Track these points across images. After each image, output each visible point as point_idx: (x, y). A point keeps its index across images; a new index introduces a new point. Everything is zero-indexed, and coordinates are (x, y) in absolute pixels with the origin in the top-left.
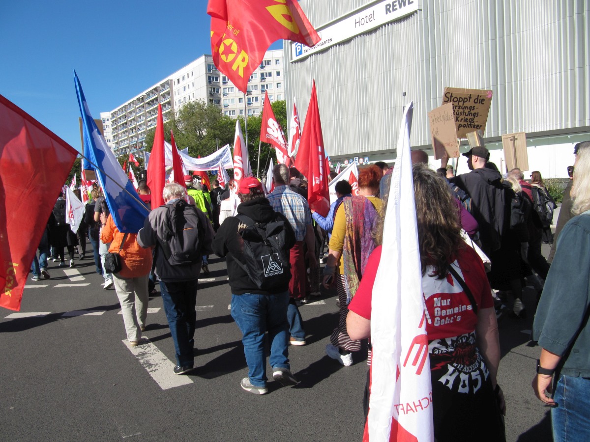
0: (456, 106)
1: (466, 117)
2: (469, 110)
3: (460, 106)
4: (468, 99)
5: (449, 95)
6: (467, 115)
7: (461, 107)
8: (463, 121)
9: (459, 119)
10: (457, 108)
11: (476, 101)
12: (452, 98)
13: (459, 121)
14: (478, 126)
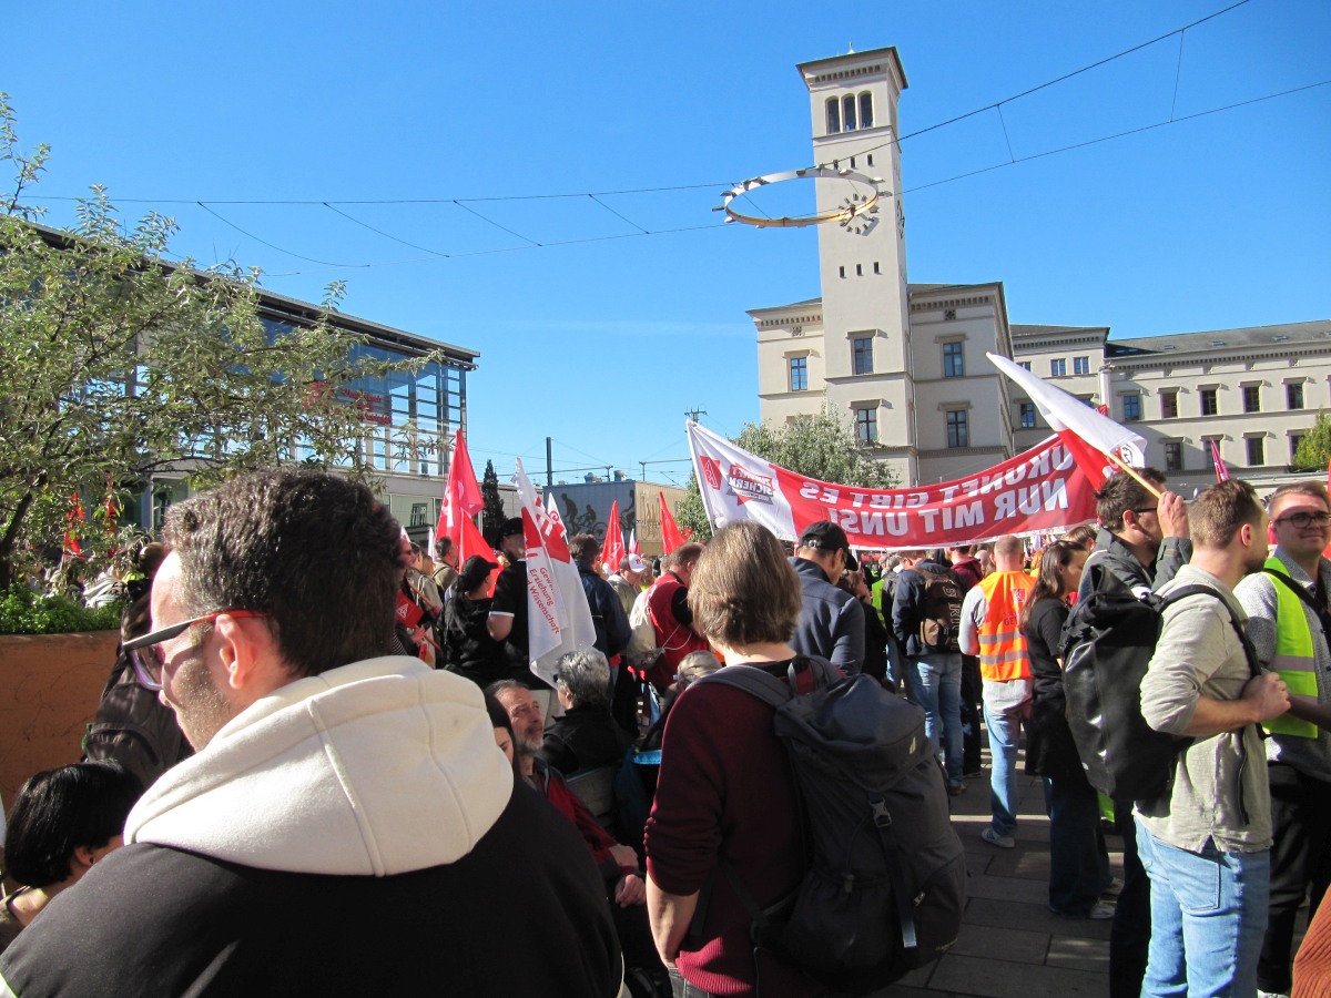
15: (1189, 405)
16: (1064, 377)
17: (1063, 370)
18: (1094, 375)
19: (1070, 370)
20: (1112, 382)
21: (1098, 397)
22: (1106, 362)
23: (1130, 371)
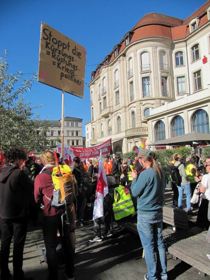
0: (56, 50)
1: (67, 67)
2: (69, 60)
3: (60, 51)
4: (67, 46)
5: (48, 33)
6: (68, 65)
7: (61, 53)
8: (64, 69)
9: (61, 66)
10: (57, 52)
11: (74, 52)
12: (52, 38)
13: (60, 68)
14: (78, 81)
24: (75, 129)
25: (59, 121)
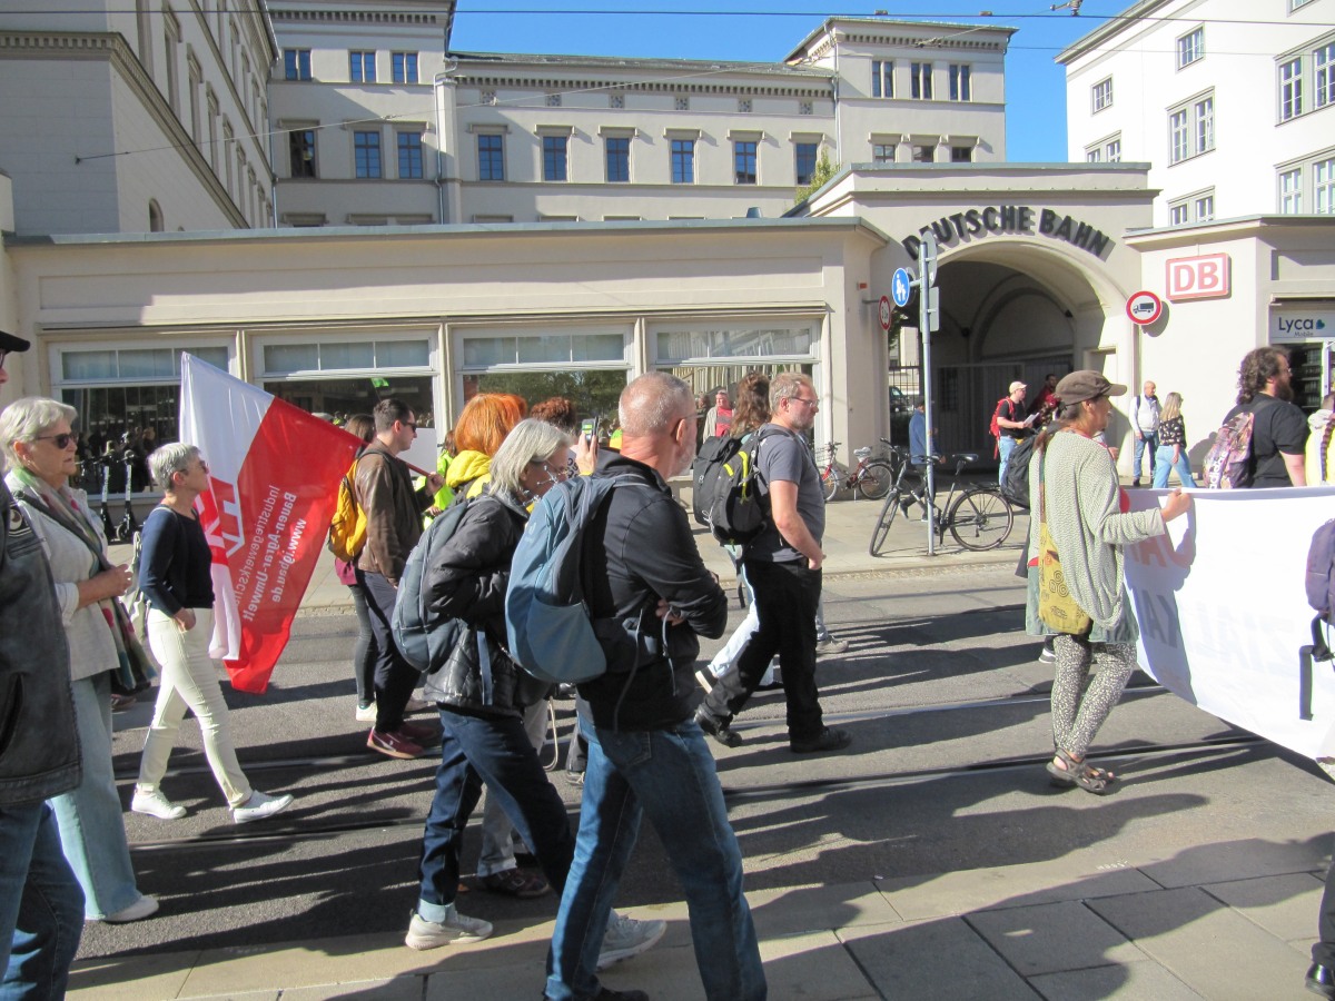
15: (586, 162)
16: (372, 85)
17: (371, 73)
18: (429, 88)
19: (383, 73)
20: (458, 105)
21: (433, 130)
22: (448, 65)
23: (489, 86)
24: (944, 124)
25: (802, 52)
